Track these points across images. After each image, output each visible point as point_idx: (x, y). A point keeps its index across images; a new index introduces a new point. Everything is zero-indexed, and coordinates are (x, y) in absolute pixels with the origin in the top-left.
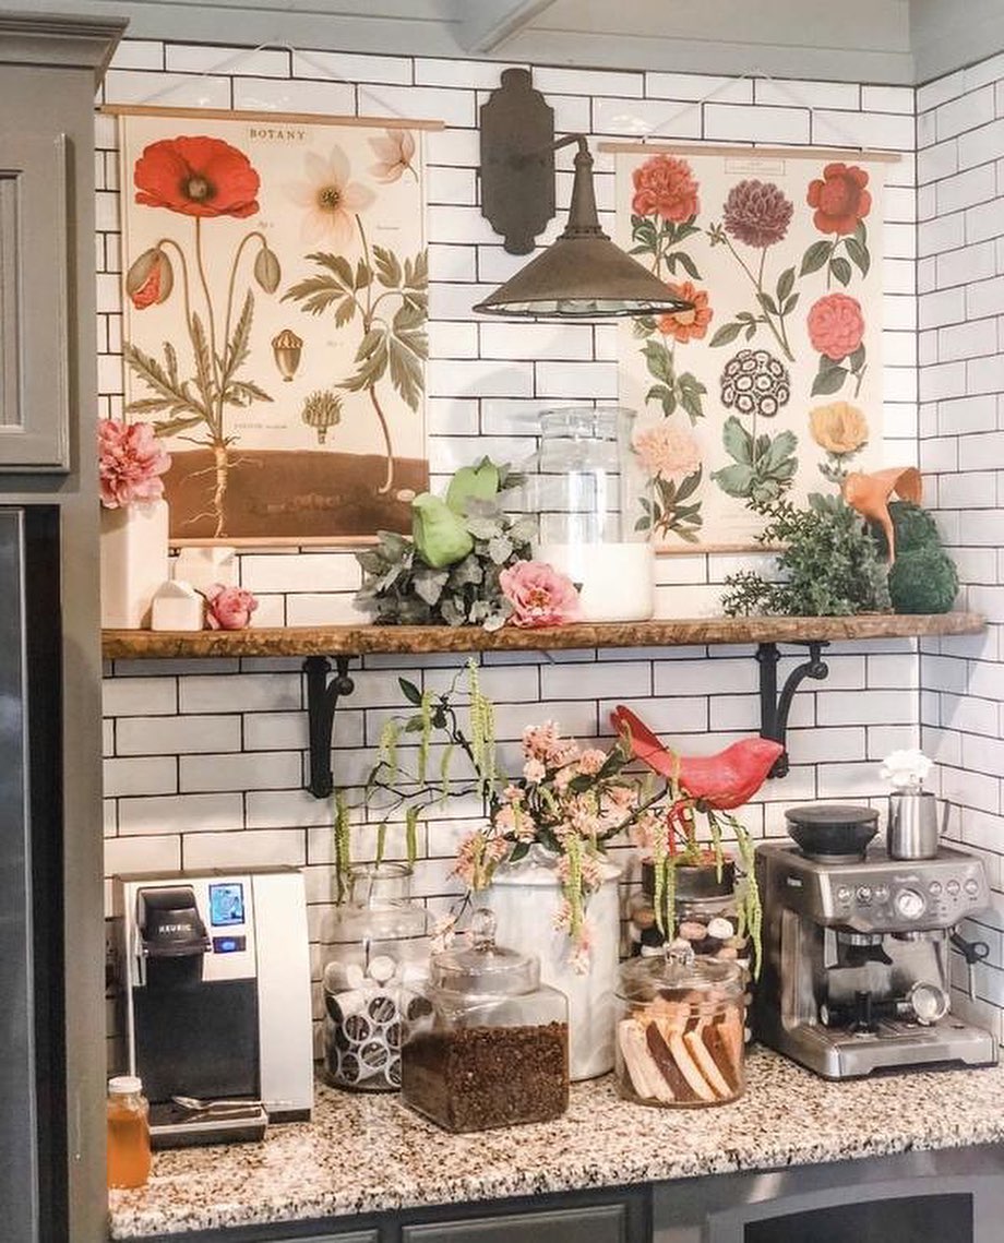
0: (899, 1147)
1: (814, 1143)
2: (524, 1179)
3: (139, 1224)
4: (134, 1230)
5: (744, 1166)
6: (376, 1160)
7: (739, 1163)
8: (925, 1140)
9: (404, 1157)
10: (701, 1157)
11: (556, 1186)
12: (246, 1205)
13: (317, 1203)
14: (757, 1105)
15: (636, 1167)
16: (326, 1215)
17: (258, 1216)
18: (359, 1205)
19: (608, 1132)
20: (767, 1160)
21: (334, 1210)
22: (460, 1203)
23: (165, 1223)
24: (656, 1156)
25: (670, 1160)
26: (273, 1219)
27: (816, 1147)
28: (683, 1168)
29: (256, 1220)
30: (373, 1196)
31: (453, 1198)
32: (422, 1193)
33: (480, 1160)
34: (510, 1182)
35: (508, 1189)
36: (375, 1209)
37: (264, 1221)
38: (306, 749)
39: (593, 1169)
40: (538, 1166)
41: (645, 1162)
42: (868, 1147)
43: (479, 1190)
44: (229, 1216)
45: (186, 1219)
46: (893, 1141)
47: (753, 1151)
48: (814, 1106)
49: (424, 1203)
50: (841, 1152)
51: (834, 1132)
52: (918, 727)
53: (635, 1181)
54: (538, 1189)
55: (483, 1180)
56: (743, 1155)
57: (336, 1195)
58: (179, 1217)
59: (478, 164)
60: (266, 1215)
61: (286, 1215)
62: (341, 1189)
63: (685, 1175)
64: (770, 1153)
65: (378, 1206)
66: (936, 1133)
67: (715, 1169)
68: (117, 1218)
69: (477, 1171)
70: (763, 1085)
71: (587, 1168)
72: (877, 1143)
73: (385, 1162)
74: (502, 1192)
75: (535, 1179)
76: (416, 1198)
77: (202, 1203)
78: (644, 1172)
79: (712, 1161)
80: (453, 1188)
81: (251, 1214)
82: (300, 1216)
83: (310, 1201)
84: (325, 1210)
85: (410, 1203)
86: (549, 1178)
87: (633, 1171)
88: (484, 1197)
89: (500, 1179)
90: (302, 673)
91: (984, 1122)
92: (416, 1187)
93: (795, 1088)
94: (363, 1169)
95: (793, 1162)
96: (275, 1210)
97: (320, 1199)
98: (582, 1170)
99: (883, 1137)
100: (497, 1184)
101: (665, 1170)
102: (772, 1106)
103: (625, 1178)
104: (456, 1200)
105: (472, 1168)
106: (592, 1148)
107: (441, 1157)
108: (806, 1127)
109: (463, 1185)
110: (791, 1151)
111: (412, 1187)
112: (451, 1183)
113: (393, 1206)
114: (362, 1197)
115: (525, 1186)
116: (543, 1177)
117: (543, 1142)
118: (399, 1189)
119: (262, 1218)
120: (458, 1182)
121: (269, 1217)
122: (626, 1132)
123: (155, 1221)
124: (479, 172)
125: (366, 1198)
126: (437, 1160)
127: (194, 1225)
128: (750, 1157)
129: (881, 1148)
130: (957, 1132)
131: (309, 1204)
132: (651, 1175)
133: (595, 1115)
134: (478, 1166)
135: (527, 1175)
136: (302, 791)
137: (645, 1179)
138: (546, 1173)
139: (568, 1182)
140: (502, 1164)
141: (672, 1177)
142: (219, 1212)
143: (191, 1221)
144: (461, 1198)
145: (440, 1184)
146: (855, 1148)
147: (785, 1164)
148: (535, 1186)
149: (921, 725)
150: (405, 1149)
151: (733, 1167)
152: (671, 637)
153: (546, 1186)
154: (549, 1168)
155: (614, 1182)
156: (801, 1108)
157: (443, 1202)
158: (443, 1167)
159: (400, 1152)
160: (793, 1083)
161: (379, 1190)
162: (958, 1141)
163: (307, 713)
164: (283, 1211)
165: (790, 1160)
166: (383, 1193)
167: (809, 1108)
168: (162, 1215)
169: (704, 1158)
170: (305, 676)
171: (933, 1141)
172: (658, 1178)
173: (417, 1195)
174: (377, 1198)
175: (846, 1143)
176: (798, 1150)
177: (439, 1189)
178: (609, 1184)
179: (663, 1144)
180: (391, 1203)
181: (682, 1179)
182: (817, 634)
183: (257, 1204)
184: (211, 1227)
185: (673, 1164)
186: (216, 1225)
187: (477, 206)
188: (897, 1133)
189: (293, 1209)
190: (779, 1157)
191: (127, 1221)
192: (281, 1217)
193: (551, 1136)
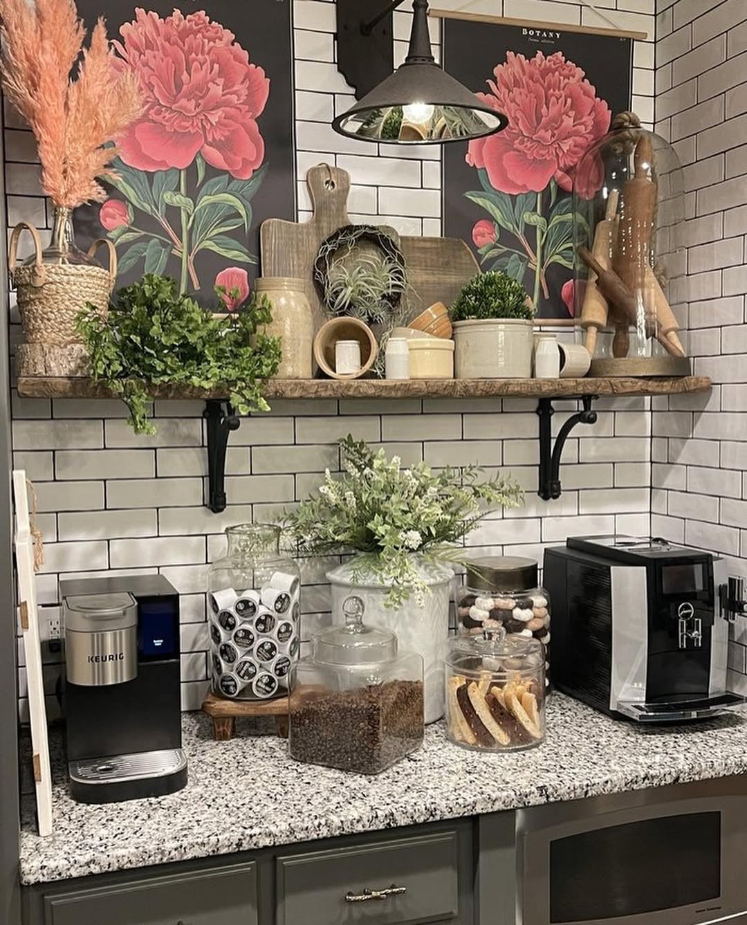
0: (669, 780)
1: (606, 778)
2: (377, 817)
3: (45, 871)
4: (41, 877)
5: (552, 799)
6: (255, 800)
7: (548, 797)
8: (689, 774)
9: (278, 796)
10: (518, 793)
11: (403, 821)
12: (141, 849)
13: (203, 844)
14: (551, 743)
15: (467, 803)
16: (211, 854)
17: (152, 858)
18: (239, 845)
19: (441, 770)
20: (569, 794)
21: (218, 849)
22: (325, 838)
23: (69, 869)
24: (482, 793)
25: (494, 796)
26: (165, 860)
27: (607, 782)
28: (504, 802)
29: (150, 862)
30: (251, 836)
31: (318, 835)
32: (292, 831)
33: (340, 799)
34: (365, 819)
35: (363, 826)
36: (253, 846)
37: (157, 862)
38: (206, 476)
39: (433, 806)
40: (388, 804)
41: (473, 799)
42: (646, 781)
43: (339, 828)
44: (126, 860)
45: (88, 864)
46: (665, 775)
47: (558, 786)
48: (595, 745)
49: (295, 840)
50: (626, 785)
51: (617, 768)
52: (650, 464)
53: (466, 814)
54: (389, 824)
55: (343, 819)
56: (550, 790)
57: (219, 837)
58: (82, 864)
59: (335, 31)
60: (159, 857)
61: (176, 856)
62: (224, 830)
63: (506, 808)
64: (572, 788)
65: (255, 845)
66: (697, 769)
67: (529, 802)
68: (25, 866)
69: (338, 810)
70: (552, 725)
71: (428, 806)
72: (653, 777)
73: (263, 802)
74: (359, 828)
75: (386, 816)
76: (288, 836)
77: (103, 849)
78: (473, 807)
79: (526, 796)
80: (319, 827)
81: (146, 857)
82: (189, 856)
83: (197, 843)
84: (210, 850)
85: (282, 840)
86: (397, 816)
87: (465, 807)
88: (344, 832)
89: (357, 818)
90: (202, 418)
91: (732, 758)
92: (288, 827)
93: (576, 728)
94: (244, 809)
95: (590, 794)
96: (167, 853)
97: (206, 840)
98: (424, 807)
99: (657, 772)
100: (355, 821)
101: (489, 805)
102: (563, 744)
103: (458, 812)
104: (321, 836)
105: (334, 807)
106: (429, 787)
107: (309, 797)
108: (595, 764)
109: (326, 824)
110: (587, 785)
111: (284, 826)
112: (316, 823)
113: (268, 844)
114: (242, 837)
115: (377, 822)
116: (392, 814)
117: (390, 780)
118: (273, 829)
119: (156, 860)
120: (323, 822)
121: (162, 859)
122: (454, 769)
123: (60, 867)
124: (336, 36)
125: (245, 839)
126: (305, 799)
127: (95, 869)
128: (556, 791)
129: (656, 781)
130: (712, 767)
131: (196, 846)
132: (478, 810)
133: (428, 754)
134: (338, 805)
135: (380, 813)
136: (203, 508)
137: (474, 813)
138: (394, 811)
139: (412, 818)
140: (358, 803)
141: (496, 810)
142: (117, 857)
143: (92, 866)
144: (324, 835)
145: (308, 823)
146: (636, 782)
147: (583, 796)
148: (386, 822)
149: (652, 462)
150: (279, 789)
151: (543, 800)
152: (483, 390)
153: (395, 821)
154: (397, 806)
155: (448, 816)
156: (586, 747)
157: (310, 839)
158: (310, 807)
159: (275, 792)
160: (574, 723)
161: (256, 830)
162: (713, 774)
163: (206, 449)
164: (173, 853)
165: (586, 793)
166: (260, 834)
167: (592, 746)
168: (66, 862)
169: (520, 795)
170: (205, 420)
171: (694, 774)
172: (485, 811)
173: (288, 833)
174: (254, 838)
175: (630, 778)
176: (594, 785)
177: (307, 828)
178: (445, 817)
179: (487, 781)
180: (267, 842)
181: (503, 811)
182: (590, 390)
183: (151, 847)
184: (111, 869)
185: (496, 799)
186: (115, 867)
187: (334, 63)
188: (667, 769)
189: (183, 851)
190: (578, 791)
191: (34, 870)
192: (172, 859)
193: (396, 774)
